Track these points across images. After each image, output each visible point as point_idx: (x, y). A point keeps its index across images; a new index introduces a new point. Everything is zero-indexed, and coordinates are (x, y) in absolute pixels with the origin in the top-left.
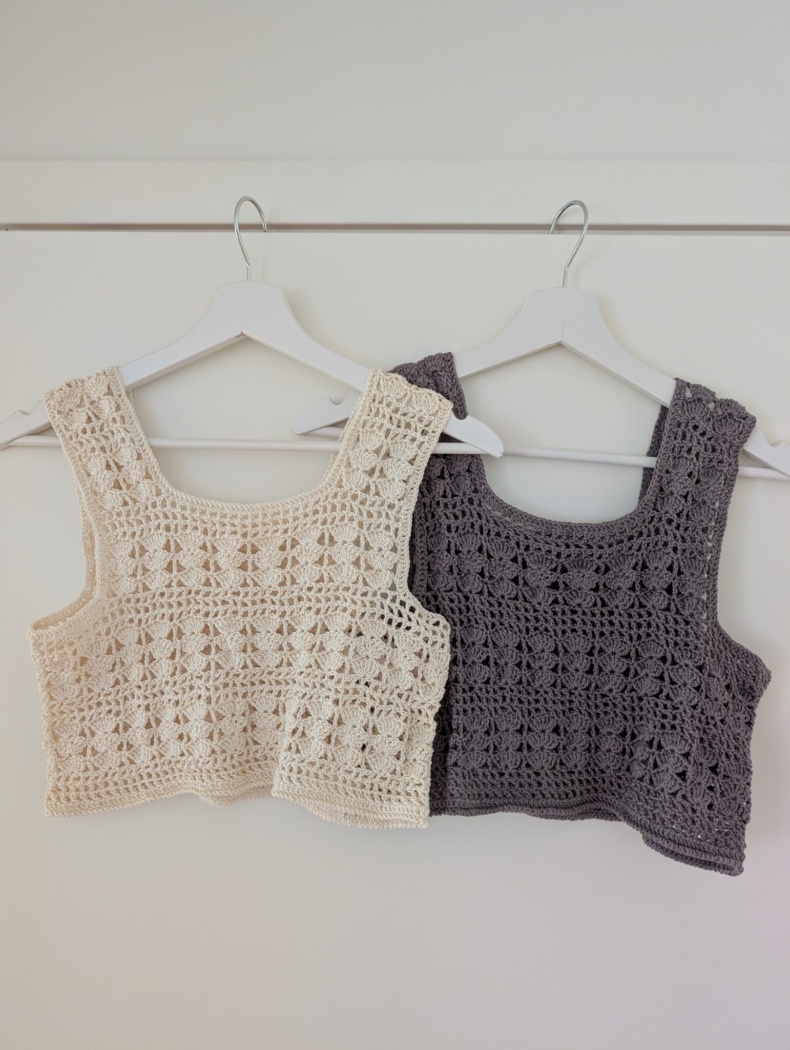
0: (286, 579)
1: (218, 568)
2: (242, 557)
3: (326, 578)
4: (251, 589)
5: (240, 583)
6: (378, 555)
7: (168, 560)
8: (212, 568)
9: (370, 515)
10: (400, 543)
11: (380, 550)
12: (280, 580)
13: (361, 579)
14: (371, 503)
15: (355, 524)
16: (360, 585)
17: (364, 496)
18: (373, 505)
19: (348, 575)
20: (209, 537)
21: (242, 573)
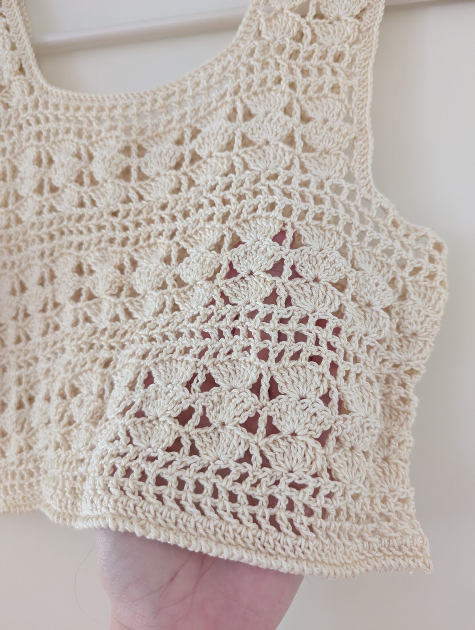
0: (180, 183)
1: (93, 182)
2: (124, 161)
3: (238, 166)
4: (135, 205)
5: (121, 199)
6: (322, 128)
7: (38, 177)
8: (86, 180)
9: (305, 73)
10: (356, 111)
11: (326, 121)
12: (173, 185)
13: (297, 162)
14: (306, 55)
15: (284, 85)
16: (296, 171)
17: (295, 45)
18: (309, 58)
19: (275, 158)
20: (84, 141)
21: (123, 183)
